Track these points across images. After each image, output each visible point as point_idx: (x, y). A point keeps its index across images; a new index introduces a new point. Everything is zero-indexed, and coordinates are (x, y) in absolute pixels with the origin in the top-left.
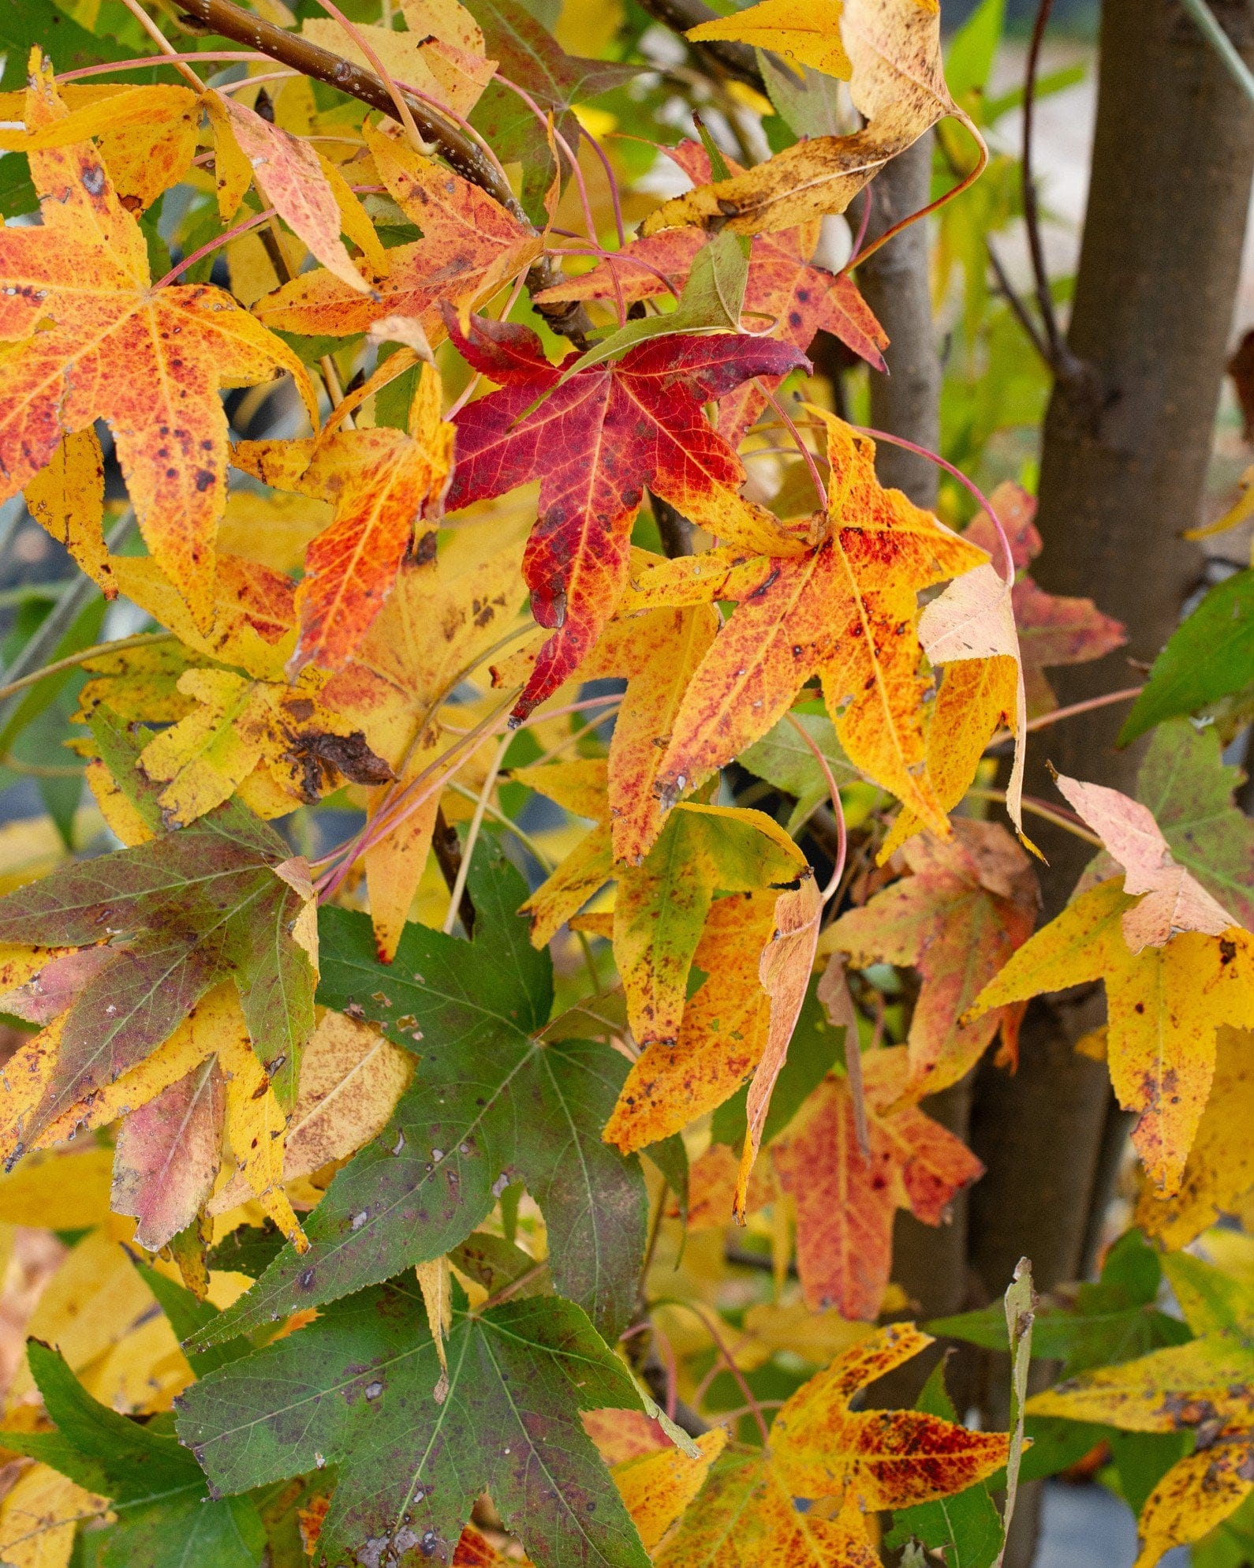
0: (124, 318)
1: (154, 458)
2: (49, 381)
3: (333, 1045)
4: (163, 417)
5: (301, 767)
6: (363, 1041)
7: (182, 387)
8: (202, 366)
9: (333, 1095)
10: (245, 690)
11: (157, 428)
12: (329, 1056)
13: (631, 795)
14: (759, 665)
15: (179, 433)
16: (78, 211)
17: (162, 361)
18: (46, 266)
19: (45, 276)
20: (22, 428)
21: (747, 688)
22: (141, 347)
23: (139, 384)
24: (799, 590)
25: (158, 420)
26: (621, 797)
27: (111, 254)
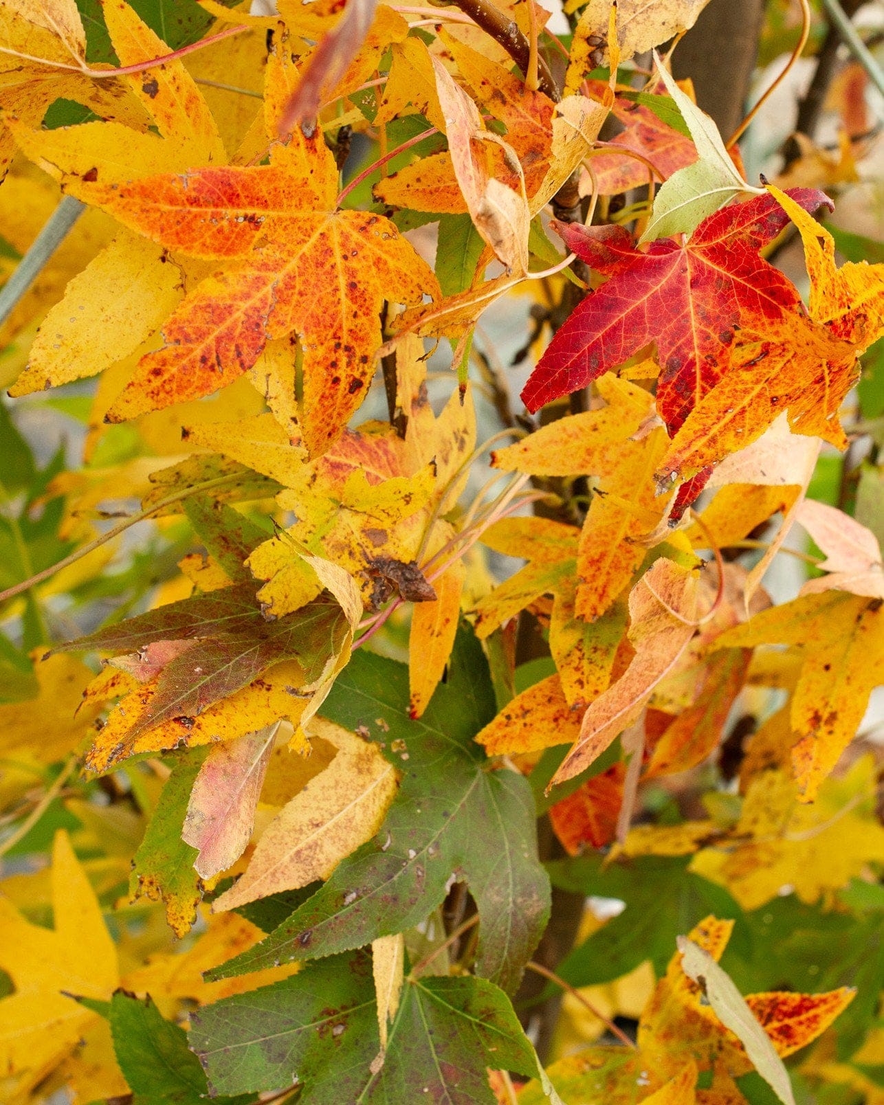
0: (316, 236)
1: (327, 368)
2: (259, 295)
3: (337, 782)
4: (339, 334)
5: (371, 583)
6: (361, 782)
7: (355, 308)
8: (371, 289)
9: (329, 824)
10: (333, 513)
11: (333, 343)
12: (332, 792)
13: (594, 568)
14: (744, 407)
15: (348, 349)
16: (296, 152)
17: (342, 282)
18: (267, 197)
19: (265, 205)
20: (237, 333)
21: (733, 420)
22: (327, 267)
23: (324, 303)
24: (781, 364)
25: (335, 336)
26: (587, 569)
27: (314, 185)
